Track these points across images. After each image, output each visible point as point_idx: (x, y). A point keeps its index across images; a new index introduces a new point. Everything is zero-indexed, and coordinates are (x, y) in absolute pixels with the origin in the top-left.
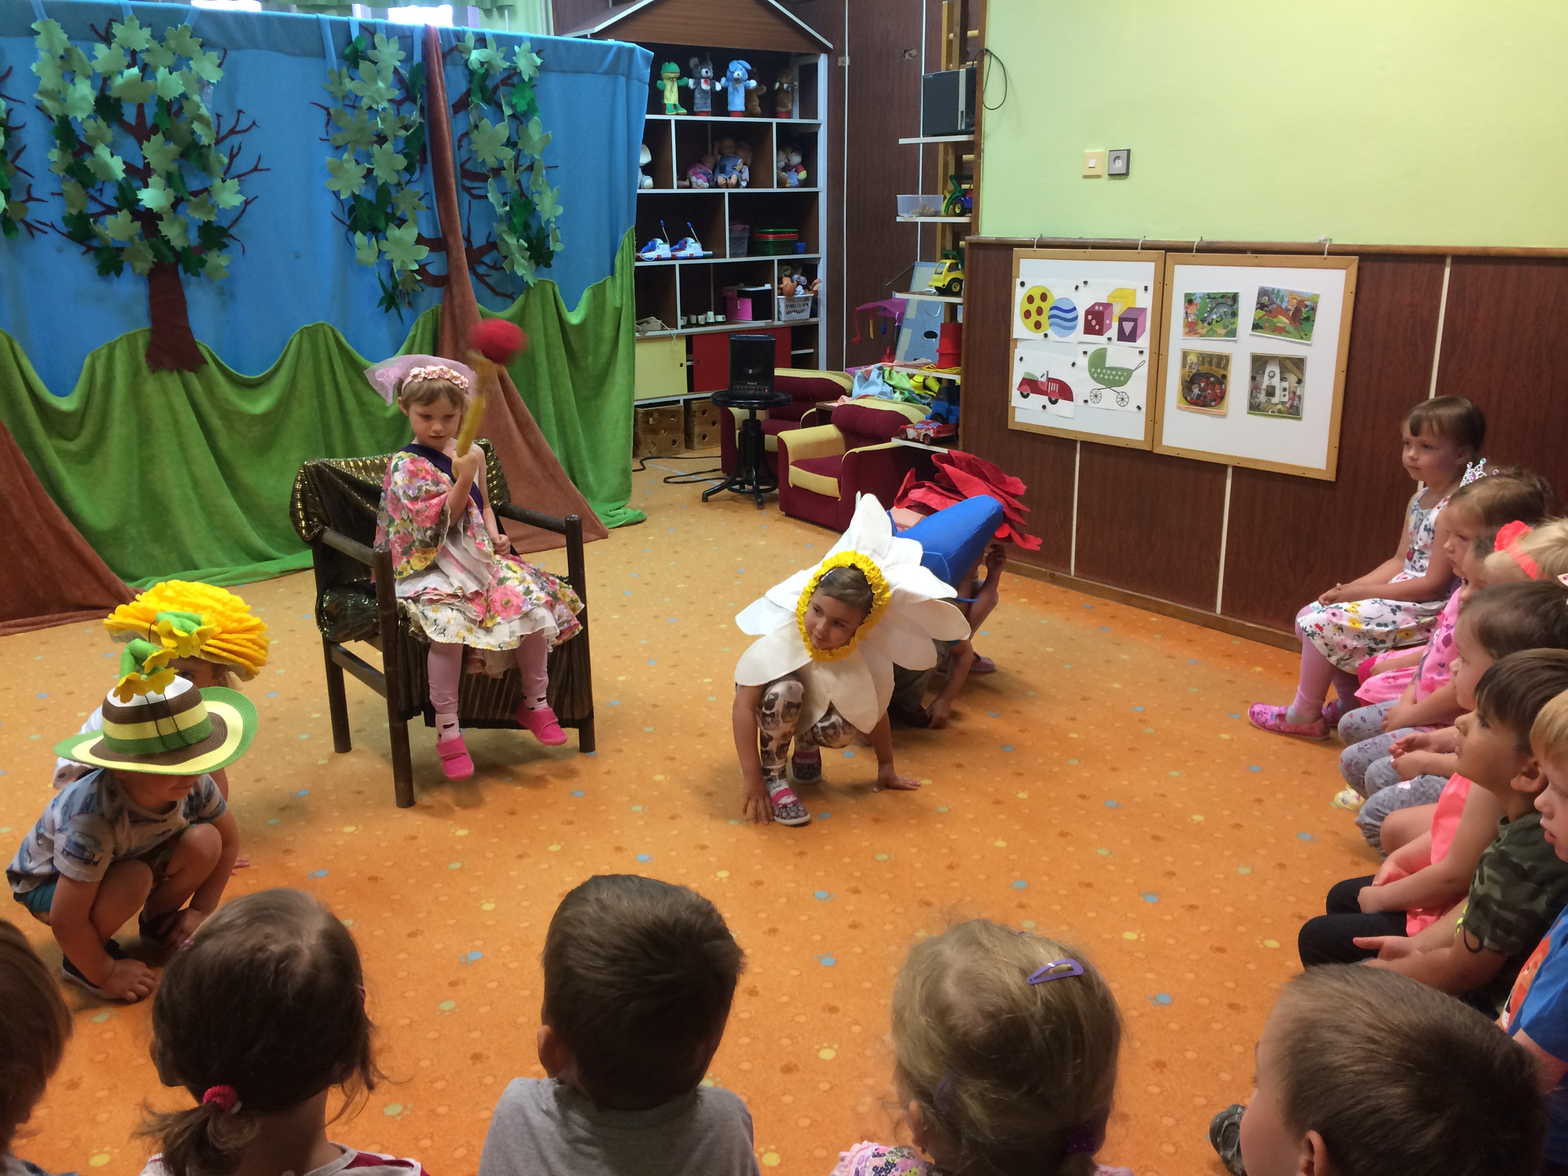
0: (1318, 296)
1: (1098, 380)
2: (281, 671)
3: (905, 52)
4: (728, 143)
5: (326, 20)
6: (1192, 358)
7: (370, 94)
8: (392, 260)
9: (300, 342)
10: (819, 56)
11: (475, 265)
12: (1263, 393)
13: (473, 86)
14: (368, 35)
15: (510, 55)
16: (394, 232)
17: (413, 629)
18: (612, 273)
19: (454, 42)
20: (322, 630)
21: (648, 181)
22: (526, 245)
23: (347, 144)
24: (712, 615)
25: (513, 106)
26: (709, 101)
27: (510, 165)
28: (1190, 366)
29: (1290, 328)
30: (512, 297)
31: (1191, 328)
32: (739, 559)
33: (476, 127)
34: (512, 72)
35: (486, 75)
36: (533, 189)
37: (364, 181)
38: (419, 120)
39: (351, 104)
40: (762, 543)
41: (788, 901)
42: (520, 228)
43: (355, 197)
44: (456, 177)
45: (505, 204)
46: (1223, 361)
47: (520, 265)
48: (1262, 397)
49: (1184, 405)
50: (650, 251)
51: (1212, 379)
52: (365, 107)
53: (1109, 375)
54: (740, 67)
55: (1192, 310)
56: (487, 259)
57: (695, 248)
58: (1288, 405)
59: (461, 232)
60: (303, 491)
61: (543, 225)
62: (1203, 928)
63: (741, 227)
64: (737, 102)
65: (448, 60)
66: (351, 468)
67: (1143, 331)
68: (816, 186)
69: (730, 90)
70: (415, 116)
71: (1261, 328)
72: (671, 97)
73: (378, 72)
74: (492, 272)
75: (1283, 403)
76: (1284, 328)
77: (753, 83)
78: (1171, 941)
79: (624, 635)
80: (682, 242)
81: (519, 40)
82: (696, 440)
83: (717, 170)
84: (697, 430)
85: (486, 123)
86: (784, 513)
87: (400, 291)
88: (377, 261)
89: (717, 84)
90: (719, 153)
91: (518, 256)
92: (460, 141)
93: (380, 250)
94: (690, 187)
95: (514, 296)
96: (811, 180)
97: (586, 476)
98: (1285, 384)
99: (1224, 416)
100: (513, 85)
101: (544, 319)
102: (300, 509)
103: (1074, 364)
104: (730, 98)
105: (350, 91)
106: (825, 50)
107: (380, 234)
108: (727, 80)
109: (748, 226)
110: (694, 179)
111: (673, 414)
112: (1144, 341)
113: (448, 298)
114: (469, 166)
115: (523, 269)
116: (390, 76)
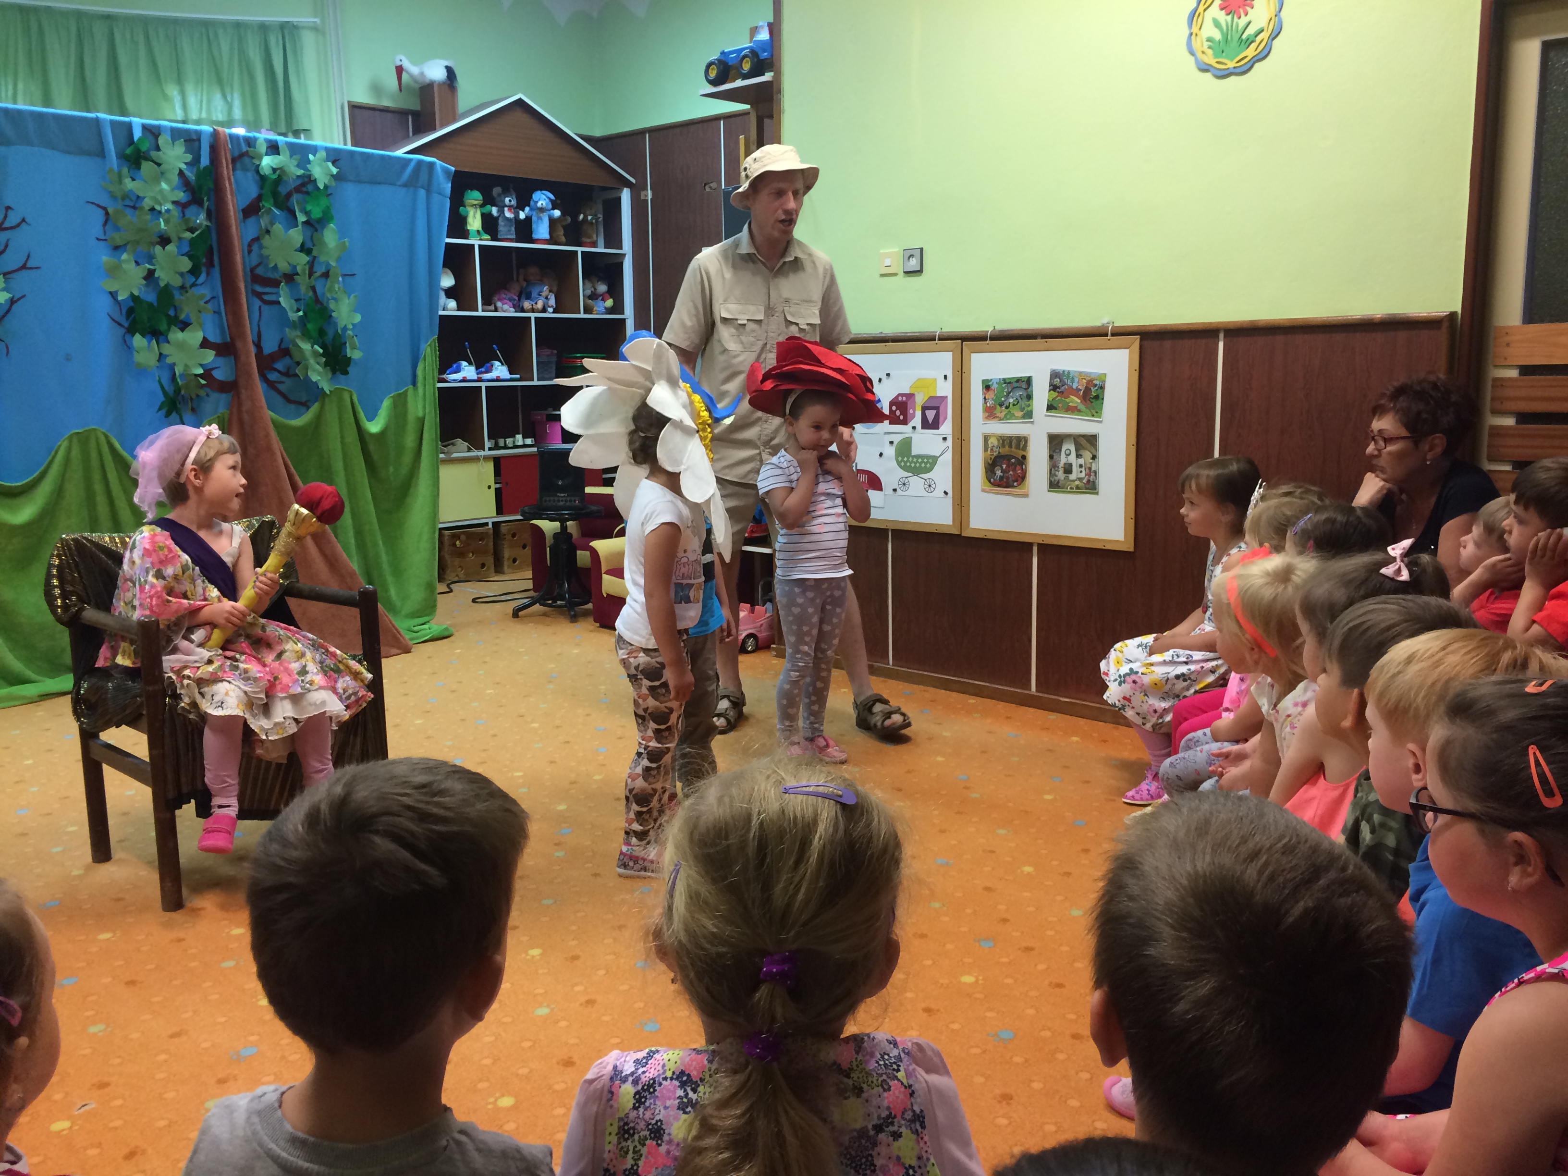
0: (1105, 375)
1: (905, 468)
2: (35, 789)
3: (705, 185)
4: (533, 270)
5: (104, 119)
6: (993, 441)
7: (152, 194)
8: (174, 364)
9: (69, 450)
10: (622, 190)
11: (266, 372)
12: (1061, 470)
13: (264, 192)
14: (151, 137)
15: (304, 163)
16: (176, 335)
17: (183, 705)
18: (414, 383)
19: (244, 148)
20: (78, 720)
21: (452, 304)
22: (321, 351)
23: (125, 245)
24: (522, 716)
25: (307, 213)
26: (513, 229)
27: (304, 270)
28: (992, 450)
29: (1082, 407)
30: (306, 405)
31: (990, 413)
32: (553, 666)
33: (268, 232)
34: (306, 180)
35: (279, 181)
36: (329, 295)
37: (144, 282)
38: (205, 223)
39: (131, 204)
40: (576, 651)
41: (607, 972)
42: (315, 334)
43: (134, 298)
44: (245, 282)
45: (298, 310)
46: (1021, 442)
47: (314, 370)
48: (1061, 475)
49: (988, 487)
50: (455, 373)
51: (1013, 460)
52: (147, 208)
53: (915, 463)
54: (544, 197)
55: (990, 395)
56: (279, 366)
57: (501, 371)
58: (1085, 481)
59: (250, 337)
60: (60, 568)
61: (339, 331)
62: (1041, 967)
63: (547, 351)
64: (542, 230)
65: (238, 165)
66: (116, 543)
67: (946, 418)
68: (623, 313)
69: (534, 218)
70: (201, 219)
71: (1055, 408)
72: (474, 222)
73: (162, 173)
74: (284, 379)
75: (1080, 479)
76: (1076, 407)
77: (557, 213)
78: (1009, 981)
79: (429, 737)
80: (488, 365)
81: (314, 150)
82: (506, 563)
83: (523, 296)
84: (507, 553)
85: (278, 228)
86: (598, 625)
87: (183, 396)
88: (157, 364)
89: (521, 212)
90: (525, 280)
91: (312, 361)
92: (250, 246)
93: (161, 354)
94: (496, 310)
95: (309, 404)
96: (618, 307)
97: (387, 590)
98: (1081, 461)
99: (1026, 496)
100: (307, 193)
101: (341, 431)
102: (56, 587)
103: (881, 455)
104: (534, 226)
105: (131, 191)
106: (628, 184)
107: (161, 338)
108: (531, 209)
109: (555, 352)
110: (499, 304)
111: (482, 537)
112: (946, 428)
113: (237, 404)
114: (260, 271)
115: (318, 375)
116: (175, 178)
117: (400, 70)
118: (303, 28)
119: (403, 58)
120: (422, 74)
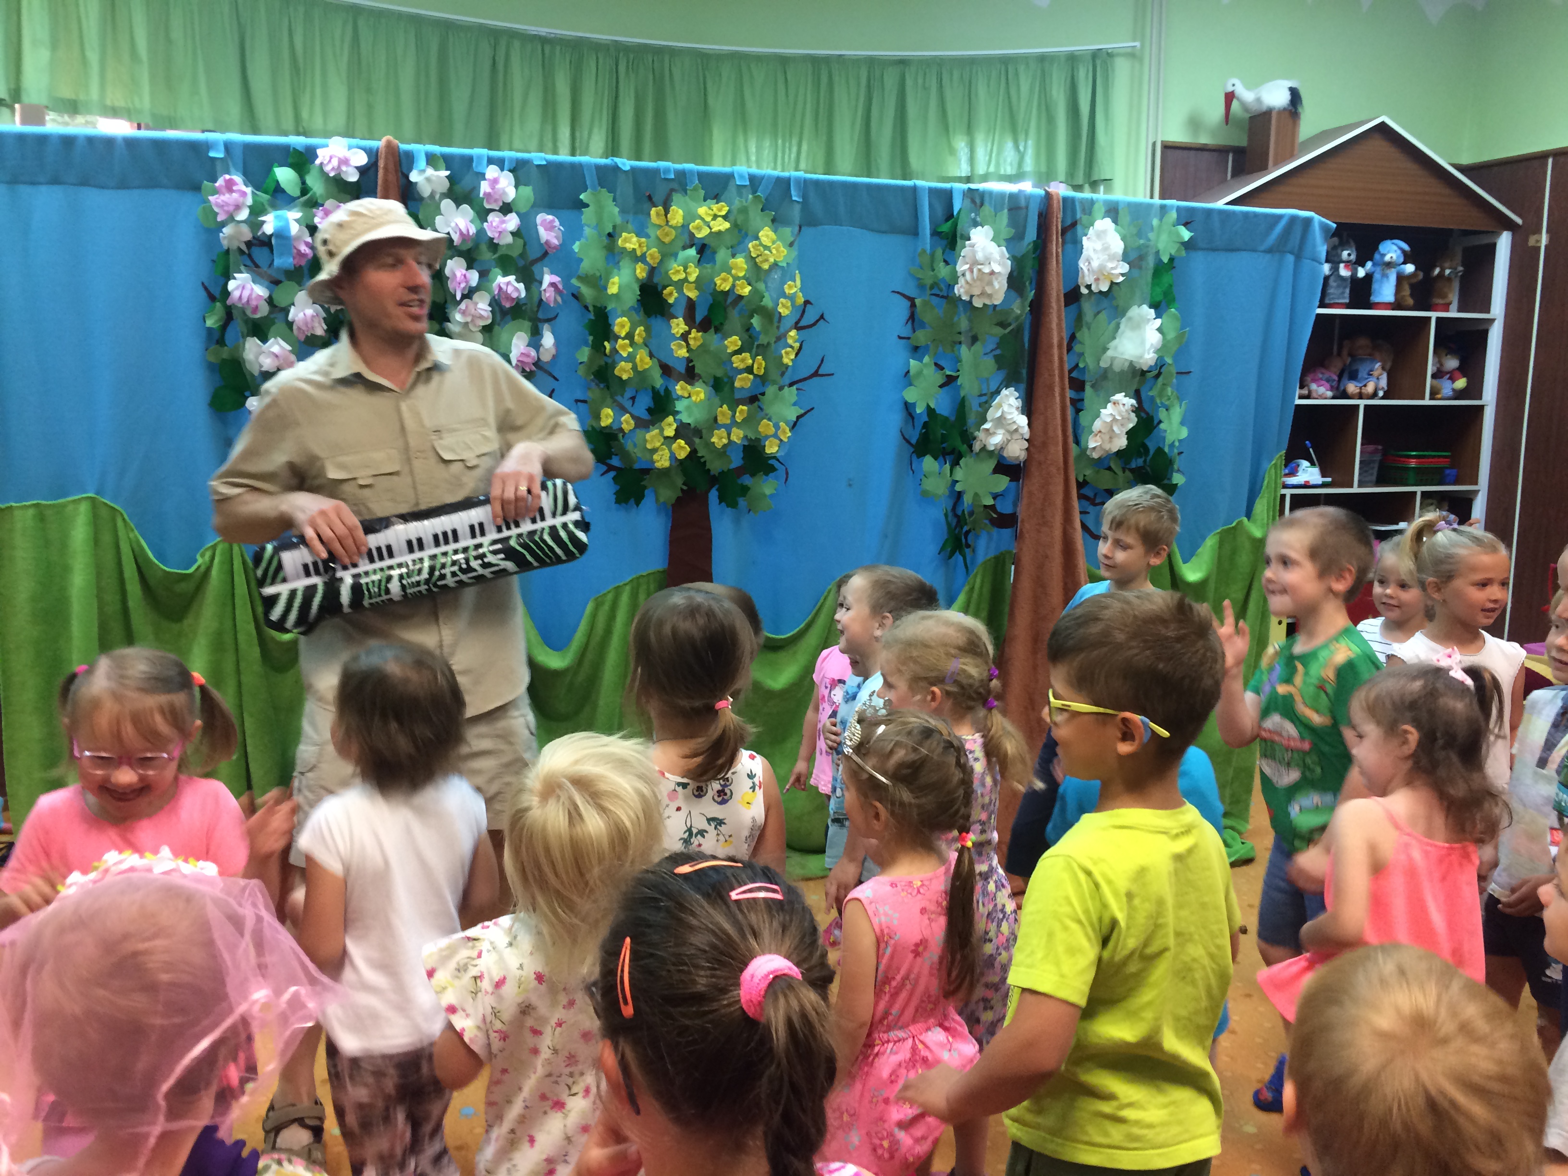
4: (1362, 342)
5: (922, 187)
8: (964, 492)
14: (972, 205)
15: (1145, 231)
23: (928, 345)
26: (1348, 291)
33: (1088, 323)
36: (1158, 402)
37: (943, 392)
39: (941, 293)
42: (1131, 453)
43: (930, 411)
54: (1392, 248)
61: (1166, 450)
63: (1371, 448)
64: (1384, 291)
68: (1480, 398)
77: (1410, 268)
80: (1295, 465)
87: (966, 532)
88: (946, 492)
89: (1360, 269)
90: (1350, 355)
92: (1070, 341)
93: (952, 479)
96: (1475, 389)
106: (1509, 225)
107: (954, 463)
108: (1374, 265)
109: (1380, 447)
114: (1075, 373)
117: (1230, 97)
118: (1118, 55)
119: (1237, 81)
120: (1258, 100)
